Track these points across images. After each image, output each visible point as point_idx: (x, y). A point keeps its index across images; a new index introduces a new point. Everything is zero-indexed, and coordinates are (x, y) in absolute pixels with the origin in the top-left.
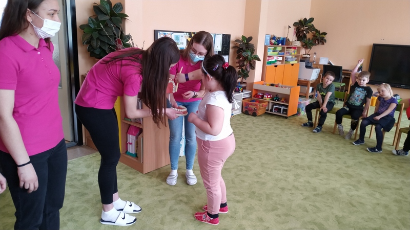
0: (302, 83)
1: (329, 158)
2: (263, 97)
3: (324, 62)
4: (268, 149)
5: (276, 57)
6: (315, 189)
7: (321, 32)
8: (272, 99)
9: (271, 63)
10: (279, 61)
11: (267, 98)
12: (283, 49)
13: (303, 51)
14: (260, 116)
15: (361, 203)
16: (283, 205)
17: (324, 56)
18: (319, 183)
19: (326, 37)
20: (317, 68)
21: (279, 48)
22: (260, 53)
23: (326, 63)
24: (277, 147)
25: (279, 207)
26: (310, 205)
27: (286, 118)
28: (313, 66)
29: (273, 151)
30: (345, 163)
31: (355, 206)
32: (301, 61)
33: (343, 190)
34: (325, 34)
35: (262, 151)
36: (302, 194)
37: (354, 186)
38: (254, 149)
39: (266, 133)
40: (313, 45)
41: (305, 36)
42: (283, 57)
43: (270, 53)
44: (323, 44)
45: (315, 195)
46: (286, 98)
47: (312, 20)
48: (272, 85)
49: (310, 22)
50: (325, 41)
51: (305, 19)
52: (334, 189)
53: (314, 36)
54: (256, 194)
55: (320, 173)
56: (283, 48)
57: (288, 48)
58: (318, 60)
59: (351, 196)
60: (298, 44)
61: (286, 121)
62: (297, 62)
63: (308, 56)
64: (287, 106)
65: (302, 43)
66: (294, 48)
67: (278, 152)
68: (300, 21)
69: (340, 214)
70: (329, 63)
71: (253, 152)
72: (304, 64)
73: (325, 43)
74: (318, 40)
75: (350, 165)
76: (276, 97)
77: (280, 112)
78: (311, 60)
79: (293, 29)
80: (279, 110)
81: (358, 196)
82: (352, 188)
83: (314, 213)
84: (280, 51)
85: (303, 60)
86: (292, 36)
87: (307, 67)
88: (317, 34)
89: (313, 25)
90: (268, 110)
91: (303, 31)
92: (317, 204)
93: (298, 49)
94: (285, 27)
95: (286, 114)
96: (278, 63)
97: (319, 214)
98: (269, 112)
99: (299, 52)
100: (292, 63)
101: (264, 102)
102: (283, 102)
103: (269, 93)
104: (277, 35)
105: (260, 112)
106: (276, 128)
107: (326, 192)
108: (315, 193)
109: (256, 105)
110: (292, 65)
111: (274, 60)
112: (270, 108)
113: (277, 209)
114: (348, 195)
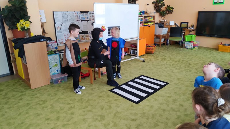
3: (172, 24)
7: (170, 7)
17: (172, 20)
28: (164, 26)
40: (166, 14)
41: (160, 10)
49: (162, 1)
53: (166, 9)
58: (169, 23)
65: (159, 14)
72: (158, 25)
78: (164, 23)
89: (164, 3)
91: (158, 6)
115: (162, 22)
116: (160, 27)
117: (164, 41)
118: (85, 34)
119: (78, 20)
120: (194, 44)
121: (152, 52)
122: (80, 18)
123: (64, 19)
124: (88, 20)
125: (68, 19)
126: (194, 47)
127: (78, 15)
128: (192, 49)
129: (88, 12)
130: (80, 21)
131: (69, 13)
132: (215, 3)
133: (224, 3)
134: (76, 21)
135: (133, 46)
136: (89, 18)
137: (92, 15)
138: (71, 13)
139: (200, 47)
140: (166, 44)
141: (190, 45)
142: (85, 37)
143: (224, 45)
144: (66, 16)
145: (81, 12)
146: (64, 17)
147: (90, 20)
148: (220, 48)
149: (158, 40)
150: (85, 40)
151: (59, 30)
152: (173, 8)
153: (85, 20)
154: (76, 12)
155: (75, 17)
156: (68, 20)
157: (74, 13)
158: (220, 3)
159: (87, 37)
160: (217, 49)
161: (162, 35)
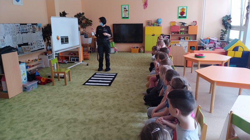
7: (89, 20)
20: (90, 37)
28: (88, 37)
40: (86, 26)
41: (81, 22)
44: (91, 25)
47: (83, 14)
51: (80, 13)
53: (86, 21)
63: (85, 32)
65: (81, 26)
68: (78, 14)
72: (83, 36)
74: (88, 24)
78: (87, 34)
89: (84, 17)
115: (84, 33)
116: (85, 37)
117: (90, 49)
118: (26, 46)
119: (19, 33)
120: (115, 49)
121: (87, 58)
122: (20, 30)
123: (6, 32)
124: (27, 32)
125: (10, 31)
126: (115, 52)
127: (19, 27)
128: (114, 53)
129: (26, 24)
130: (20, 33)
131: (10, 26)
132: (123, 18)
133: (129, 18)
134: (17, 33)
135: (73, 54)
136: (28, 30)
137: (30, 27)
138: (11, 25)
139: (119, 52)
140: (92, 52)
141: (113, 50)
142: (26, 49)
143: (134, 48)
144: (8, 29)
145: (21, 24)
146: (6, 29)
147: (29, 32)
148: (132, 50)
149: (85, 49)
150: (27, 52)
151: (2, 43)
152: (92, 21)
153: (25, 32)
154: (17, 25)
155: (16, 30)
156: (10, 33)
157: (15, 25)
158: (126, 18)
159: (28, 49)
160: (130, 51)
161: (89, 44)
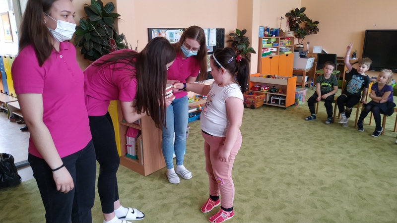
0: (297, 73)
1: (331, 149)
2: (260, 89)
3: (317, 50)
4: (270, 142)
5: (270, 49)
6: (321, 183)
7: (313, 21)
8: (270, 91)
9: (266, 54)
10: (274, 52)
11: (264, 90)
12: (277, 41)
13: (296, 41)
14: (258, 108)
15: (370, 195)
16: (290, 202)
17: (317, 45)
18: (325, 175)
19: (318, 26)
20: (310, 57)
21: (273, 40)
22: (255, 45)
23: (320, 52)
24: (278, 140)
25: (286, 204)
26: (318, 200)
27: (284, 109)
29: (274, 144)
30: (348, 152)
31: (365, 199)
32: (295, 51)
33: (350, 182)
34: (317, 23)
35: (263, 144)
36: (309, 188)
37: (361, 177)
38: (256, 142)
39: (266, 126)
40: (306, 34)
42: (277, 48)
43: (265, 45)
44: (316, 33)
45: (322, 189)
46: (284, 89)
48: (269, 77)
49: (302, 12)
50: (318, 30)
51: (297, 9)
52: (340, 181)
54: (262, 192)
55: (325, 165)
56: (277, 39)
57: (281, 39)
58: (312, 49)
59: (360, 188)
60: (291, 34)
61: (284, 111)
62: (291, 52)
63: (302, 46)
64: (285, 97)
66: (288, 38)
67: (279, 145)
68: (292, 11)
69: (351, 209)
70: (323, 51)
71: (254, 146)
73: (317, 32)
74: (311, 30)
75: (354, 154)
76: (273, 89)
77: (278, 103)
79: (285, 20)
80: (277, 101)
81: (367, 188)
82: (359, 179)
83: (323, 209)
84: (274, 42)
85: (297, 50)
86: (285, 27)
87: (301, 56)
88: (309, 24)
89: (305, 15)
90: (265, 102)
91: (295, 21)
92: (326, 199)
93: (291, 39)
94: (278, 19)
95: (284, 105)
96: (273, 55)
97: (329, 210)
98: (267, 104)
99: (292, 42)
100: (286, 53)
101: (262, 94)
102: (280, 93)
103: (265, 85)
104: (271, 27)
105: (258, 105)
106: (275, 120)
107: (333, 186)
108: (322, 186)
109: (254, 98)
110: (287, 55)
111: (269, 52)
112: (268, 100)
113: (285, 207)
114: (356, 187)
